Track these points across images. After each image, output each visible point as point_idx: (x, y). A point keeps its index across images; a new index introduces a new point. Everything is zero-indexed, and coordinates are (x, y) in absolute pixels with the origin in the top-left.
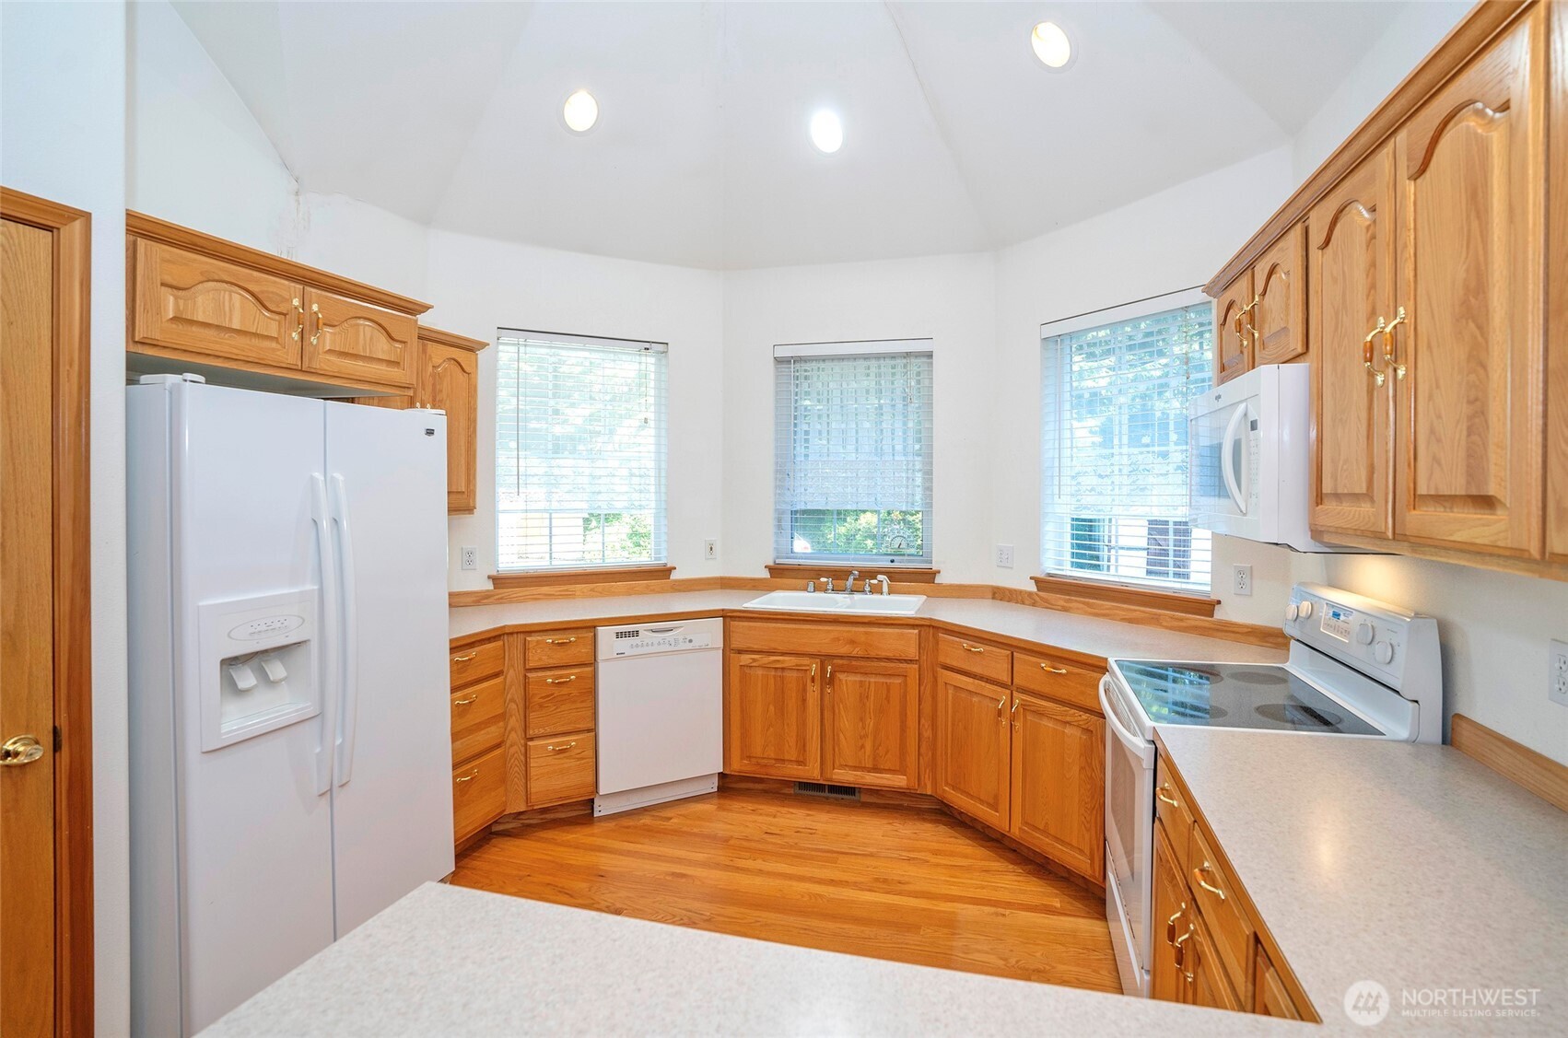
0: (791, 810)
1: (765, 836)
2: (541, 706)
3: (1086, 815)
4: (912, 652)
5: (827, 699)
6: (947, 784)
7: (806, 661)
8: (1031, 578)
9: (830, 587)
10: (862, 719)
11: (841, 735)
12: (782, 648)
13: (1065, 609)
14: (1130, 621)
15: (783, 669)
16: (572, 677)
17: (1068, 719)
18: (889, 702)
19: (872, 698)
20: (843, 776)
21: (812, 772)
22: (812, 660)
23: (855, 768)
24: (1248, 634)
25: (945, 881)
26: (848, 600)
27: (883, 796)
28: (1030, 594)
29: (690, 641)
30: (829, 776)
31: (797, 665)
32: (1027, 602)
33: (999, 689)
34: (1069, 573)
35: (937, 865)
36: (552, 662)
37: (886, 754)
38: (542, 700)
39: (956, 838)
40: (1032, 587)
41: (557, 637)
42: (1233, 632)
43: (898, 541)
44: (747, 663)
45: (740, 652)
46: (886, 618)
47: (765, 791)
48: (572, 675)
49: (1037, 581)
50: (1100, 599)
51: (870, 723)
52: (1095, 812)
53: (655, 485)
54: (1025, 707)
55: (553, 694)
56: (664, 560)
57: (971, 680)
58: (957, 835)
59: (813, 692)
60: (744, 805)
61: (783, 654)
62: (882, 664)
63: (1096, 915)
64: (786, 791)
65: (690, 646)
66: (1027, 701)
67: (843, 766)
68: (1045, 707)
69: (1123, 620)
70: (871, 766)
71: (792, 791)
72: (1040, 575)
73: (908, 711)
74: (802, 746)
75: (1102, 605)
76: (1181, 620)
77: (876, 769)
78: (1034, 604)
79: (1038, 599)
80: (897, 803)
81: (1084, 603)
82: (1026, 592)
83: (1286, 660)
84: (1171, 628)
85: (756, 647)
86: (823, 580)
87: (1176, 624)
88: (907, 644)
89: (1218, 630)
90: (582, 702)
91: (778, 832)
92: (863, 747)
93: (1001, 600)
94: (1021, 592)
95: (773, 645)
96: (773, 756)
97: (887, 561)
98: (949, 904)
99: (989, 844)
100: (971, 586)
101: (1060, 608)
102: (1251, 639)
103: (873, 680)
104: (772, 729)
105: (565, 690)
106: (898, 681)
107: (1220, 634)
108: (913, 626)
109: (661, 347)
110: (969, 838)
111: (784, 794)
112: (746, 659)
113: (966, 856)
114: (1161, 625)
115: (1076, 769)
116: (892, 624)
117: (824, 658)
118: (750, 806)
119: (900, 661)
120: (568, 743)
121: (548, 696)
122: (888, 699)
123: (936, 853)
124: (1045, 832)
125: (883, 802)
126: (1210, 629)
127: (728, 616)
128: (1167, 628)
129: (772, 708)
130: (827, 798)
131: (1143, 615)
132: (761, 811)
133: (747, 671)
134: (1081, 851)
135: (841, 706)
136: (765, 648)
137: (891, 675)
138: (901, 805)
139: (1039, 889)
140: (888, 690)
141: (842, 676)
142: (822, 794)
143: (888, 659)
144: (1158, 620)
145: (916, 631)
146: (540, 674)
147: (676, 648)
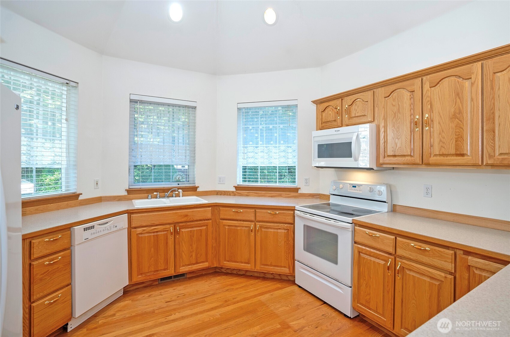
0: (165, 290)
1: (167, 304)
2: (41, 280)
3: (287, 255)
4: (209, 215)
5: (177, 240)
6: (225, 260)
7: (168, 226)
8: (234, 187)
9: (158, 196)
10: (191, 245)
11: (183, 253)
12: (157, 223)
13: (247, 196)
14: (272, 197)
15: (157, 232)
16: (60, 258)
17: (280, 227)
18: (201, 236)
19: (195, 236)
20: (183, 269)
21: (171, 272)
22: (170, 226)
23: (189, 265)
24: (309, 196)
25: (245, 292)
26: (168, 200)
27: (195, 273)
28: (233, 192)
29: (116, 227)
30: (178, 271)
31: (164, 229)
32: (232, 195)
33: (250, 223)
34: (242, 184)
35: (237, 289)
36: (48, 252)
37: (201, 256)
38: (42, 276)
39: (232, 278)
40: (234, 190)
41: (51, 237)
42: (304, 196)
43: (179, 176)
44: (140, 232)
45: (135, 228)
46: (200, 205)
47: (145, 287)
48: (59, 256)
49: (236, 187)
50: (260, 191)
51: (194, 246)
52: (290, 253)
53: (66, 152)
54: (261, 227)
55: (48, 271)
56: (72, 190)
57: (237, 222)
58: (231, 277)
59: (171, 239)
60: (143, 295)
61: (157, 225)
62: (199, 222)
63: (292, 285)
64: (155, 283)
65: (115, 229)
66: (262, 225)
67: (183, 266)
68: (270, 225)
69: (269, 196)
70: (195, 262)
71: (157, 283)
72: (236, 185)
73: (208, 238)
74: (167, 262)
75: (262, 193)
76: (289, 194)
77: (197, 263)
78: (235, 195)
79: (236, 193)
80: (200, 274)
81: (254, 193)
82: (231, 191)
83: (329, 200)
84: (286, 197)
85: (144, 224)
86: (155, 193)
87: (287, 196)
88: (208, 213)
89: (300, 196)
90: (65, 270)
91: (170, 300)
92: (192, 255)
93: (220, 195)
94: (229, 191)
95: (153, 222)
96: (153, 270)
97: (176, 184)
98: (256, 298)
99: (242, 277)
100: (209, 191)
101: (245, 195)
102: (310, 197)
103: (195, 229)
104: (152, 259)
105: (56, 266)
106: (204, 228)
107: (300, 197)
108: (209, 207)
109: (74, 84)
110: (235, 277)
111: (154, 285)
112: (139, 230)
113: (241, 283)
114: (282, 197)
115: (283, 242)
116: (202, 207)
117: (175, 224)
118: (146, 295)
119: (204, 220)
120: (57, 296)
121: (45, 273)
122: (201, 235)
123: (232, 285)
124: (271, 265)
125: (195, 275)
126: (298, 196)
127: (130, 213)
128: (284, 197)
129: (152, 249)
130: (174, 281)
131: (276, 194)
132: (153, 295)
133: (140, 236)
134: (285, 267)
135: (183, 242)
136: (149, 224)
137: (201, 226)
138: (202, 274)
139: (271, 284)
140: (201, 232)
141: (183, 230)
142: (171, 280)
143: (200, 220)
144: (281, 195)
145: (211, 208)
146: (41, 261)
147: (112, 231)
